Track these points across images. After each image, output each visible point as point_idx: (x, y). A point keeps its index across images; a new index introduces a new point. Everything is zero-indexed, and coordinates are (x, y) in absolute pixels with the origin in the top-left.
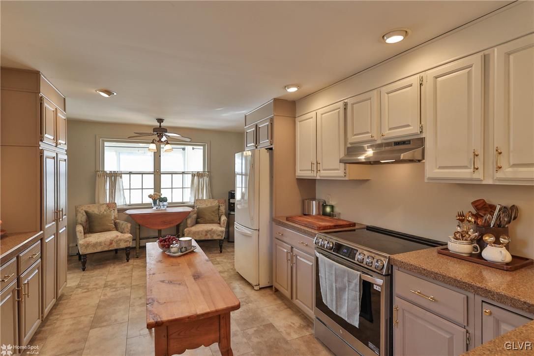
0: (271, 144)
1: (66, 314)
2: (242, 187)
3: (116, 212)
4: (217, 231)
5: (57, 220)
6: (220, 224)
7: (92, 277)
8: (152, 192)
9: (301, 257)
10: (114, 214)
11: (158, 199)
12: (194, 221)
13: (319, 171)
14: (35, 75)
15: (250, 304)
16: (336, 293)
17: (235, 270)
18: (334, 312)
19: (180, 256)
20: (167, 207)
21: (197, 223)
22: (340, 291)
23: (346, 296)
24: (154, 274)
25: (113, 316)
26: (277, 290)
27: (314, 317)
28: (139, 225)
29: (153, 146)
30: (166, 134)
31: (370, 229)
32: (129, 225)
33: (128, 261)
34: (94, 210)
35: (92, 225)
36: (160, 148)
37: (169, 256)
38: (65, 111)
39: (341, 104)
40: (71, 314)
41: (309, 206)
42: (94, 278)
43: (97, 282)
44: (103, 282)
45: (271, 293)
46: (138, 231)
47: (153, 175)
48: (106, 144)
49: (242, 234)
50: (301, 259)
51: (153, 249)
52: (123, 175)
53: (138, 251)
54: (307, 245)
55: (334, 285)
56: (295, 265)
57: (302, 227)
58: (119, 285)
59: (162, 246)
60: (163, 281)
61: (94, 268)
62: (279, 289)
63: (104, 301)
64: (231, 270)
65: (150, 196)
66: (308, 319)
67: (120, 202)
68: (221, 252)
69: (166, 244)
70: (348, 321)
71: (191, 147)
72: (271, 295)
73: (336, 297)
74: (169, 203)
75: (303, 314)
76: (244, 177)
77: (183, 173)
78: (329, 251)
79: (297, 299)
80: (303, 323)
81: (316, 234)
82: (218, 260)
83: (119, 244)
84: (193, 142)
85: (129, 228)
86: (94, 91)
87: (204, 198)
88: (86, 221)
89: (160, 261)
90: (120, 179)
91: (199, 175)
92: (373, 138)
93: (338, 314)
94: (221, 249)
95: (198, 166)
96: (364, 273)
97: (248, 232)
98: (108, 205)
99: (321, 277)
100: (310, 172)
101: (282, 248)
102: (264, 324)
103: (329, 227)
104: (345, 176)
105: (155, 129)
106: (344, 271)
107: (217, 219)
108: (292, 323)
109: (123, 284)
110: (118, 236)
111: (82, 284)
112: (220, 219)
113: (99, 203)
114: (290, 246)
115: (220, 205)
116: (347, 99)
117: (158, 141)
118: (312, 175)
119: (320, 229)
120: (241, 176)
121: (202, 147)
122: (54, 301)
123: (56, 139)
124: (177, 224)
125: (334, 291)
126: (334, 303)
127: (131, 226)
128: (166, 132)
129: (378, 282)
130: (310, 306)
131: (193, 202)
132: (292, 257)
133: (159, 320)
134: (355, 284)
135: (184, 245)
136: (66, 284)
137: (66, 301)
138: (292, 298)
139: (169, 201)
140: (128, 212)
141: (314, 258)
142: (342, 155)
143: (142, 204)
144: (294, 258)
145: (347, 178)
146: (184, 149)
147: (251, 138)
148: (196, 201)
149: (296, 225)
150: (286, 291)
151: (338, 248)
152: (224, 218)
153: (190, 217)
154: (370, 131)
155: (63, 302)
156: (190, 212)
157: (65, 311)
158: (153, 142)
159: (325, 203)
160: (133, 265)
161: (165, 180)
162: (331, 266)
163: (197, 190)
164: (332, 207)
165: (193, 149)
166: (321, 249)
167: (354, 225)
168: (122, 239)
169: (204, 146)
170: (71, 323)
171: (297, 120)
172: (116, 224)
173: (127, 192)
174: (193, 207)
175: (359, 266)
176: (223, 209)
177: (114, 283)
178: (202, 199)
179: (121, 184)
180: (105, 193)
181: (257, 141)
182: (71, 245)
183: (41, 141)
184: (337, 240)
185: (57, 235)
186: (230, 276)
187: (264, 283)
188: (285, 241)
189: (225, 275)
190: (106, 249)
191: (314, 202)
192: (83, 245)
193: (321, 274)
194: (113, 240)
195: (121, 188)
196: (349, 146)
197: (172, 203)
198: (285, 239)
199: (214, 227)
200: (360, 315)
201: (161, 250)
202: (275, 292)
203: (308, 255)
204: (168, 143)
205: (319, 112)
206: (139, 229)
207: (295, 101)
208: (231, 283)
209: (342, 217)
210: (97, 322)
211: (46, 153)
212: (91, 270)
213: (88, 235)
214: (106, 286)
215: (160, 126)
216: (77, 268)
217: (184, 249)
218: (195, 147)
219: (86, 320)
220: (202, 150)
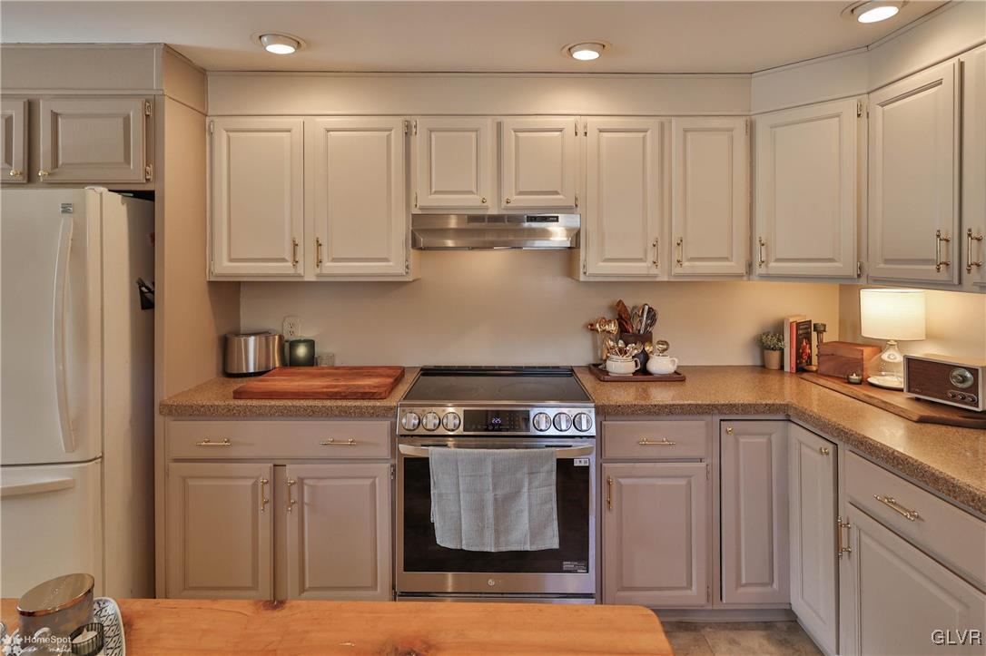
0: (149, 181)
13: (321, 261)
18: (490, 548)
22: (505, 501)
31: (427, 372)
39: (396, 124)
70: (533, 548)
99: (439, 495)
104: (406, 273)
106: (520, 459)
114: (269, 466)
125: (490, 508)
134: (548, 472)
144: (295, 488)
145: (409, 279)
154: (474, 190)
164: (311, 344)
171: (216, 123)
181: (30, 159)
193: (440, 489)
196: (418, 212)
198: (238, 452)
205: (317, 122)
207: (205, 71)
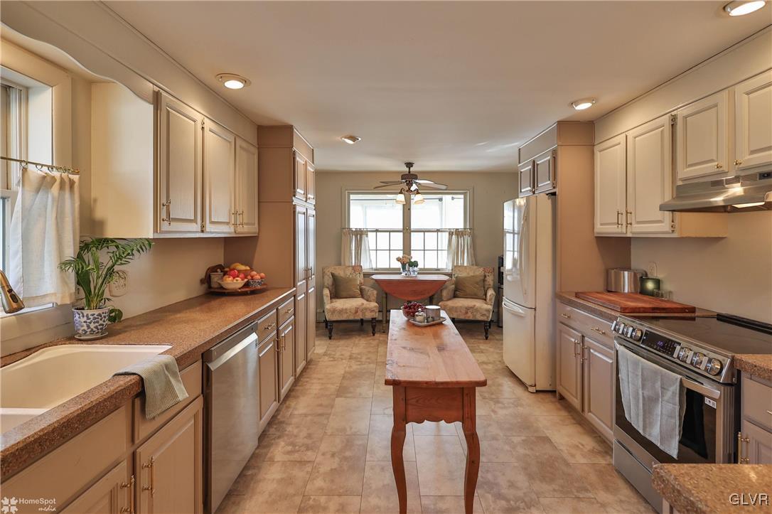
0: (554, 188)
1: (315, 378)
2: (514, 251)
3: (362, 275)
4: (480, 308)
5: (307, 278)
6: (485, 300)
7: (338, 347)
8: (400, 254)
9: (595, 351)
10: (360, 279)
11: (408, 263)
12: (451, 294)
13: (631, 224)
14: (288, 130)
15: (519, 408)
16: (643, 404)
17: (504, 363)
18: (641, 432)
19: (426, 326)
20: (418, 274)
21: (455, 296)
22: (649, 403)
23: (658, 410)
24: (395, 340)
25: (359, 389)
26: (562, 398)
27: (614, 440)
28: (386, 294)
29: (401, 197)
30: (417, 181)
31: (722, 318)
32: (375, 292)
33: (374, 335)
34: (340, 272)
35: (338, 289)
36: (410, 199)
37: (414, 325)
38: (313, 163)
39: (666, 120)
40: (319, 379)
41: (618, 280)
42: (340, 348)
43: (343, 353)
44: (349, 354)
45: (553, 399)
46: (384, 300)
47: (402, 233)
48: (352, 197)
49: (512, 314)
50: (596, 353)
51: (397, 317)
52: (369, 233)
53: (384, 325)
54: (604, 333)
55: (640, 392)
56: (586, 362)
57: (597, 307)
58: (364, 359)
59: (407, 314)
60: (404, 348)
61: (340, 339)
62: (566, 397)
63: (350, 373)
64: (498, 363)
65: (398, 259)
66: (607, 443)
67: (366, 266)
68: (487, 338)
69: (410, 312)
70: (662, 448)
71: (450, 196)
72: (552, 402)
73: (644, 411)
74: (421, 269)
75: (600, 437)
76: (516, 236)
77: (438, 231)
78: (635, 342)
79: (590, 411)
80: (598, 448)
81: (616, 318)
82: (481, 347)
83: (365, 313)
84: (451, 190)
85: (375, 296)
86: (339, 138)
87: (465, 264)
88: (333, 285)
89: (404, 329)
90: (366, 238)
91: (459, 233)
92: (721, 169)
93: (648, 437)
94: (486, 333)
95: (458, 222)
96: (688, 377)
97: (520, 310)
98: (353, 268)
99: (622, 379)
100: (616, 226)
101: (568, 337)
102: (535, 435)
103: (642, 309)
104: (673, 231)
105: (404, 177)
106: (656, 372)
107: (481, 293)
108: (580, 443)
109: (369, 358)
110: (363, 304)
111: (329, 352)
112: (486, 295)
113: (344, 265)
114: (580, 335)
115: (487, 274)
116: (676, 109)
117: (407, 191)
118: (619, 230)
119: (625, 310)
120: (512, 235)
121: (462, 196)
122: (304, 362)
123: (306, 194)
124: (430, 295)
125: (641, 401)
126: (641, 418)
127: (377, 294)
128: (417, 179)
129: (713, 394)
130: (609, 424)
131: (451, 268)
132: (583, 350)
133: (397, 379)
134: (673, 393)
135: (431, 315)
136: (314, 350)
137: (314, 366)
138: (583, 410)
139: (421, 266)
140: (374, 277)
141: (613, 352)
142: (668, 197)
143: (390, 269)
144: (586, 351)
145: (675, 235)
146: (441, 200)
147: (526, 180)
148: (455, 267)
149: (590, 305)
150: (575, 400)
151: (650, 339)
152: (491, 292)
153: (446, 288)
154: (715, 158)
155: (312, 366)
156: (445, 281)
157: (315, 376)
158: (401, 193)
159: (646, 275)
160: (379, 340)
161: (416, 240)
162: (636, 364)
163: (456, 253)
164: (658, 282)
165: (453, 198)
166: (623, 339)
167: (693, 310)
168: (368, 308)
169: (465, 194)
170: (319, 387)
171: (596, 148)
172: (361, 290)
173: (373, 253)
174: (450, 275)
175: (679, 366)
176: (490, 280)
177: (359, 356)
178: (462, 266)
179: (367, 242)
180: (351, 253)
181: (534, 184)
182: (318, 311)
183: (294, 196)
184: (651, 328)
185: (307, 293)
186: (497, 370)
187: (543, 384)
188: (572, 325)
189: (490, 367)
190: (351, 318)
191: (626, 273)
192: (330, 310)
193: (622, 375)
194: (358, 308)
195: (367, 248)
196: (680, 183)
197: (424, 269)
198: (573, 324)
199: (478, 304)
200: (680, 442)
201: (406, 319)
202: (560, 399)
203: (605, 348)
204: (418, 193)
205: (631, 134)
206: (386, 298)
207: (593, 121)
208: (497, 378)
209: (675, 299)
210: (342, 391)
211: (298, 209)
212: (337, 339)
213: (334, 300)
214: (351, 358)
215: (409, 172)
216: (325, 335)
217: (430, 319)
218: (454, 196)
219: (333, 388)
220: (462, 200)
